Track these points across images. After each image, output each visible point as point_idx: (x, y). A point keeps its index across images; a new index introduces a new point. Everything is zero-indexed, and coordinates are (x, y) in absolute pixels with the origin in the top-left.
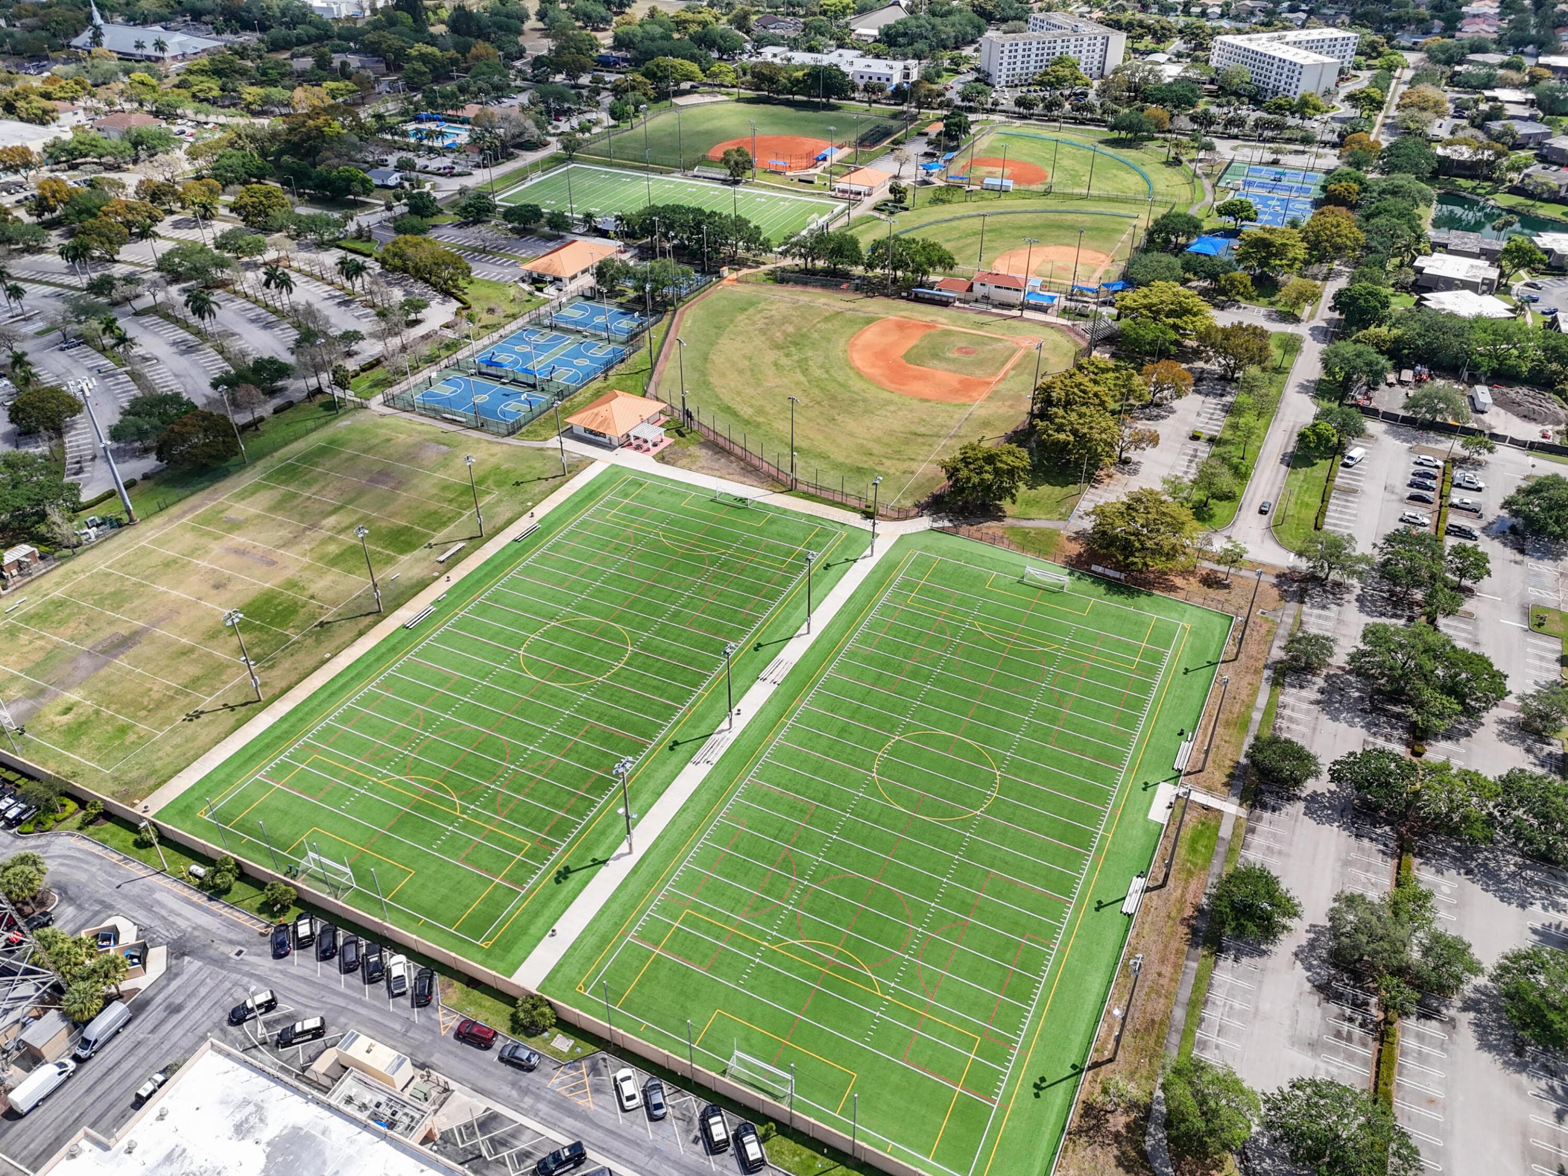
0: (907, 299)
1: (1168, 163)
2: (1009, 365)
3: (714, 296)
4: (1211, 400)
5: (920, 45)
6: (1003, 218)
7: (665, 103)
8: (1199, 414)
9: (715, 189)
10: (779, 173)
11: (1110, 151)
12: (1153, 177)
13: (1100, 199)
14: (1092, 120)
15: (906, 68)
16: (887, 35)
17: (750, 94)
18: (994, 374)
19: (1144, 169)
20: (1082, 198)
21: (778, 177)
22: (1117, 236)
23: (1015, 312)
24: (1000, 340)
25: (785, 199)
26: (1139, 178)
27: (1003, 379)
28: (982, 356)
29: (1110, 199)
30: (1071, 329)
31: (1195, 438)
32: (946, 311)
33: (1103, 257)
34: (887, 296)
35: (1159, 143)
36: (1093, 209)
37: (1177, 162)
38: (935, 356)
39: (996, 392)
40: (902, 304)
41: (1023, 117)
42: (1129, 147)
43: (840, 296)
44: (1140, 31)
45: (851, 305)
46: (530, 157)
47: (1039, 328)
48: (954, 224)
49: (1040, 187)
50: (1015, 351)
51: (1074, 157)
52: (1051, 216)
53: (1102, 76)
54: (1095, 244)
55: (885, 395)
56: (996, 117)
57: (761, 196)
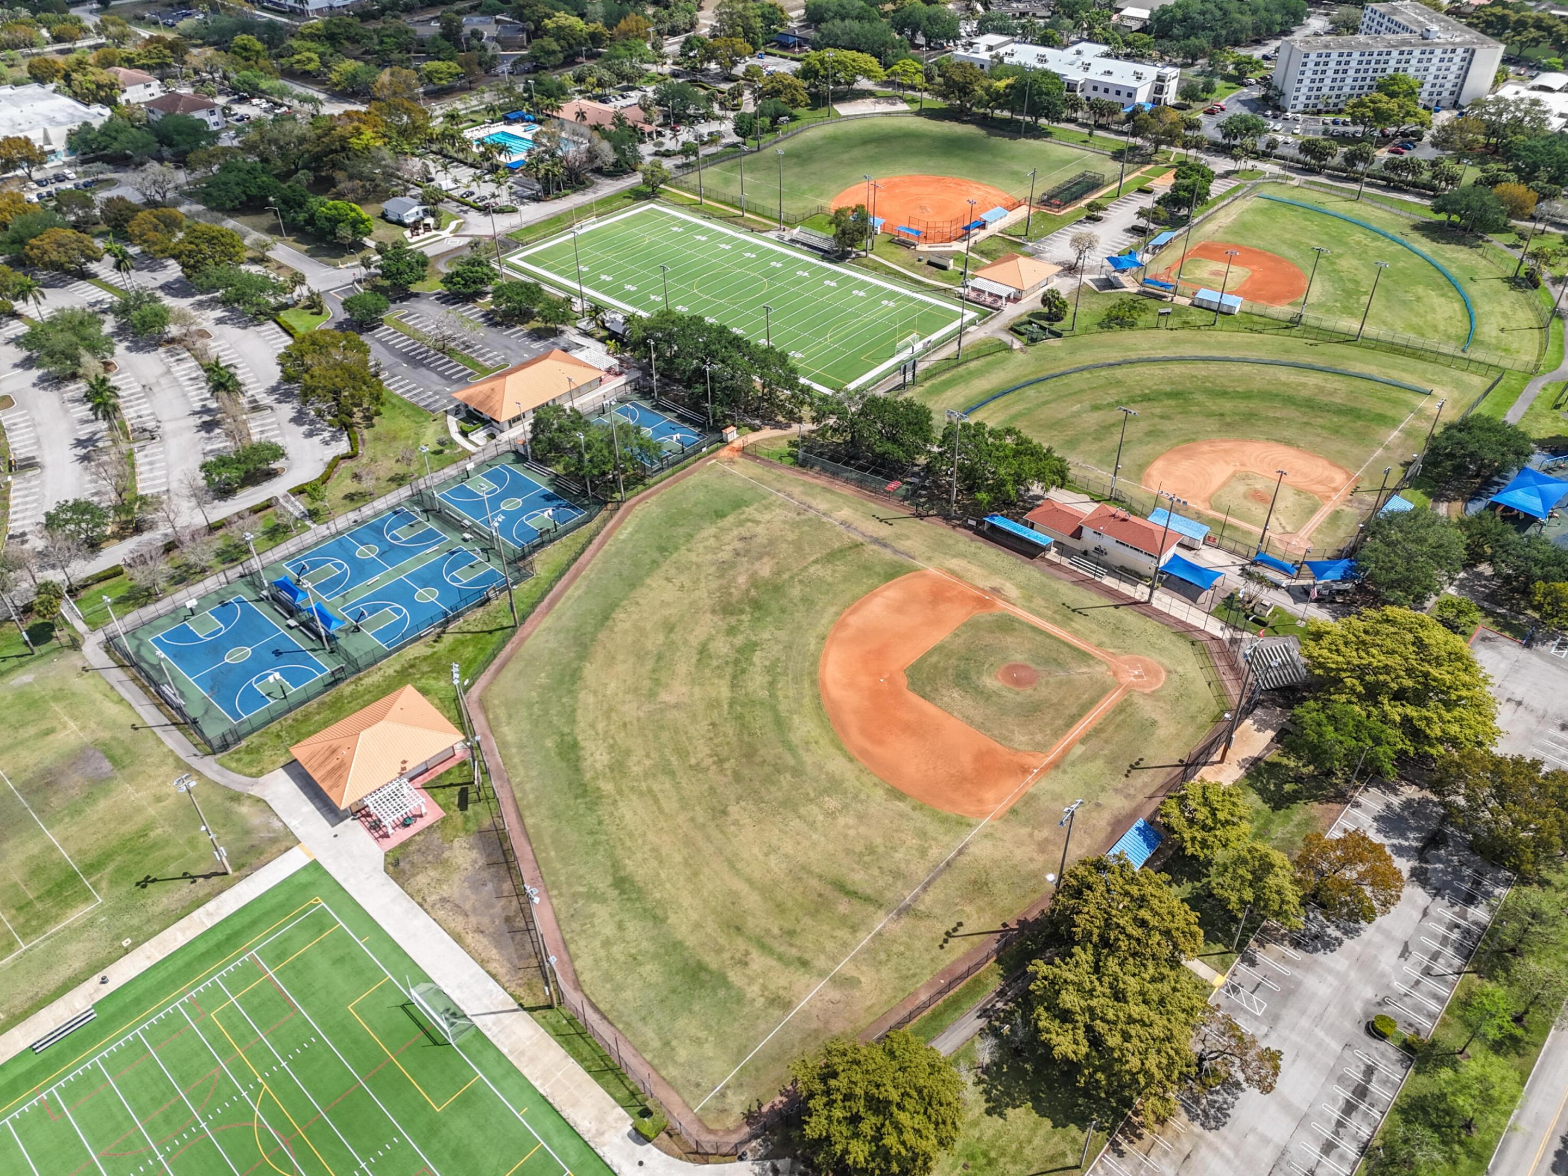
0: (977, 531)
1: (1515, 282)
2: (1079, 729)
3: (693, 480)
4: (1443, 910)
5: (1202, 41)
6: (1201, 370)
7: (823, 111)
8: (1405, 953)
9: (808, 265)
10: (906, 245)
11: (1425, 246)
12: (1483, 307)
13: (1376, 345)
14: (1415, 185)
15: (1160, 79)
16: (1158, 20)
17: (939, 103)
18: (1042, 748)
19: (1473, 290)
20: (1349, 340)
21: (904, 253)
22: (1382, 430)
23: (1140, 592)
24: (1084, 656)
25: (892, 295)
26: (1457, 306)
27: (1055, 765)
28: (1043, 692)
29: (1394, 349)
30: (1227, 650)
31: (1375, 1030)
32: (1029, 571)
33: (1339, 477)
34: (947, 518)
35: (1512, 238)
36: (1358, 368)
37: (1530, 281)
38: (963, 680)
39: (1030, 800)
40: (962, 539)
41: (1308, 170)
42: (1460, 241)
43: (874, 507)
44: (1533, 33)
45: (883, 531)
46: (608, 188)
47: (1168, 640)
48: (1119, 373)
49: (1283, 310)
50: (1104, 691)
51: (1362, 255)
52: (1284, 375)
53: (1456, 105)
54: (1337, 445)
55: (837, 765)
56: (1269, 168)
57: (863, 285)
